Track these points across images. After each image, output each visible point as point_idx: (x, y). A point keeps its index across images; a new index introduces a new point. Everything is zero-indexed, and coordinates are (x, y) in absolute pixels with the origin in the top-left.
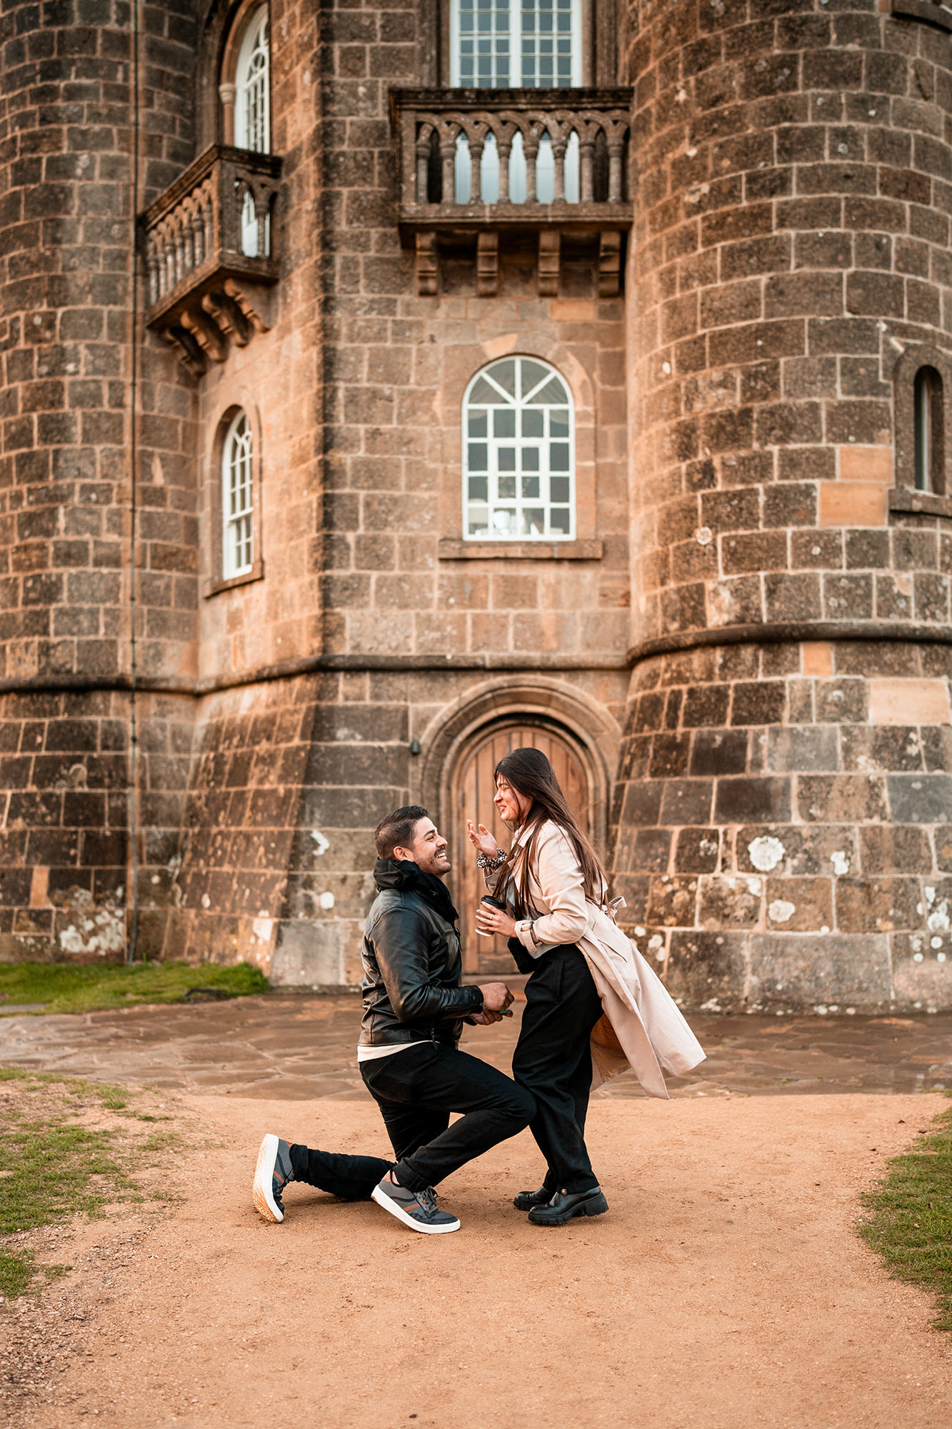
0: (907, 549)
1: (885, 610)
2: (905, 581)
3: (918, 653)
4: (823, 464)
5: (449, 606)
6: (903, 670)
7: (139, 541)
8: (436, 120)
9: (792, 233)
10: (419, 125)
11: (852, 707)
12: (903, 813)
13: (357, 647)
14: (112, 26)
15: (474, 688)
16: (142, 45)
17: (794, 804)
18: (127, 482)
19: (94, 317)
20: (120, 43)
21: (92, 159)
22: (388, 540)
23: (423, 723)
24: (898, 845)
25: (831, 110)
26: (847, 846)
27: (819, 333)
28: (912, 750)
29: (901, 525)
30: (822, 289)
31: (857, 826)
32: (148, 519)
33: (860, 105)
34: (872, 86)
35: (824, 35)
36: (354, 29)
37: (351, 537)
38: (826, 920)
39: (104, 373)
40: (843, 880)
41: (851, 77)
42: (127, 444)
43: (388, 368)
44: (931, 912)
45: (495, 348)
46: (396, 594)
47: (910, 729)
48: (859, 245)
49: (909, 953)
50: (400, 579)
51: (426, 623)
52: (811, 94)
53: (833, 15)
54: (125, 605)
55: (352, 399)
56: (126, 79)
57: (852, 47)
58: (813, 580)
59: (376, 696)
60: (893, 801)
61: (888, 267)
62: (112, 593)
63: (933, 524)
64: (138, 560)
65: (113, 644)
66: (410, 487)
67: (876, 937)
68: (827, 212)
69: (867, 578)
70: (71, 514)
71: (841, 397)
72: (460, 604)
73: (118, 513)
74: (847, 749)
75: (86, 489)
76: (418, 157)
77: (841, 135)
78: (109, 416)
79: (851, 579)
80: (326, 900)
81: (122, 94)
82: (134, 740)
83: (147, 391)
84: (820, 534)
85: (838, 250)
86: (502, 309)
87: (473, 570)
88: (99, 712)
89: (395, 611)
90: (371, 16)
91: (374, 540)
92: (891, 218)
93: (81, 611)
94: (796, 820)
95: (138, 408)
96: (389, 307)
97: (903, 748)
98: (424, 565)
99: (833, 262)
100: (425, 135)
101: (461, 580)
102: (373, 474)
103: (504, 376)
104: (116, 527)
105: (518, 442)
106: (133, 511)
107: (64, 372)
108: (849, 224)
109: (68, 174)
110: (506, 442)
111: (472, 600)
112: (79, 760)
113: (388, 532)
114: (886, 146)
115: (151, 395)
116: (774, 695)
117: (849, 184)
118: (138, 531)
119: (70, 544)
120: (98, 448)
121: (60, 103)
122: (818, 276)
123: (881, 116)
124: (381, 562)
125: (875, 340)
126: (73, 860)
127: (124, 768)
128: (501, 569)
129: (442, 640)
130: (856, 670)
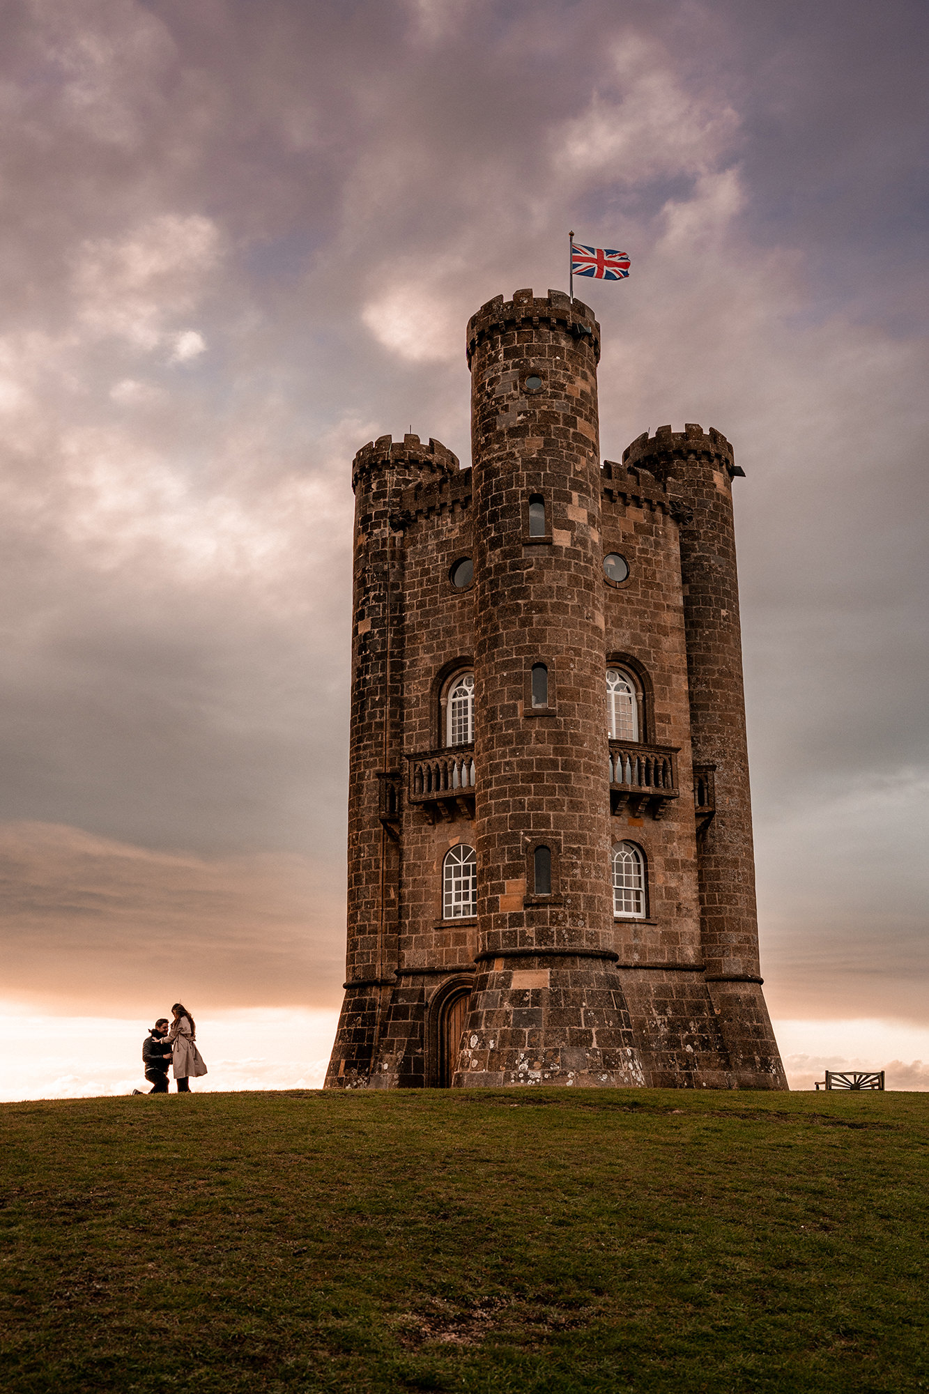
0: (532, 919)
1: (522, 944)
2: (531, 932)
3: (537, 960)
4: (501, 889)
5: (438, 947)
6: (529, 967)
7: (384, 922)
8: (420, 763)
9: (493, 802)
10: (415, 766)
11: (506, 983)
12: (516, 1024)
13: (408, 965)
14: (378, 720)
15: (445, 980)
16: (388, 724)
17: (483, 1021)
18: (380, 899)
19: (369, 833)
20: (380, 725)
21: (370, 772)
22: (419, 921)
23: (429, 995)
24: (512, 1037)
25: (504, 755)
26: (495, 1038)
27: (500, 838)
28: (526, 999)
29: (529, 910)
30: (501, 821)
31: (499, 1029)
32: (388, 913)
33: (513, 752)
34: (517, 744)
35: (501, 729)
36: (410, 727)
37: (407, 922)
38: (485, 1067)
39: (372, 856)
40: (492, 1051)
41: (510, 742)
42: (380, 883)
43: (420, 855)
44: (521, 1063)
45: (452, 843)
46: (422, 943)
47: (528, 990)
48: (513, 804)
49: (510, 1079)
50: (422, 937)
51: (430, 954)
52: (498, 750)
53: (503, 721)
54: (379, 950)
55: (408, 868)
56: (382, 739)
57: (509, 731)
58: (498, 932)
59: (413, 985)
60: (514, 1019)
61: (524, 810)
62: (374, 945)
63: (546, 907)
64: (384, 931)
65: (374, 965)
66: (425, 901)
67: (499, 1073)
68: (501, 793)
69: (515, 931)
70: (361, 914)
71: (507, 862)
72: (441, 946)
73: (377, 912)
74: (501, 1000)
75: (367, 903)
76: (415, 777)
77: (507, 764)
78: (374, 872)
79: (510, 932)
80: (386, 1066)
81: (380, 744)
82: (379, 1005)
83: (388, 861)
84: (500, 915)
85: (506, 806)
86: (456, 827)
87: (446, 932)
88: (368, 995)
89: (420, 950)
90: (415, 722)
91: (414, 922)
92: (526, 791)
93: (364, 953)
94: (483, 1028)
95: (385, 868)
96: (420, 830)
97: (522, 998)
98: (430, 931)
99: (504, 811)
100: (418, 768)
101: (442, 936)
102: (415, 896)
103: (457, 852)
104: (376, 918)
105: (462, 878)
106: (382, 910)
107: (360, 857)
108: (510, 796)
109: (363, 779)
110: (458, 879)
111: (445, 944)
112: (359, 1015)
113: (419, 919)
114: (523, 765)
115: (390, 862)
116: (485, 978)
117: (510, 781)
118: (384, 918)
119: (361, 926)
120: (370, 886)
121: (361, 752)
122: (500, 817)
123: (521, 754)
124: (416, 931)
125: (519, 839)
126: (353, 1056)
127: (375, 1017)
128: (455, 930)
129: (435, 961)
130: (510, 968)
